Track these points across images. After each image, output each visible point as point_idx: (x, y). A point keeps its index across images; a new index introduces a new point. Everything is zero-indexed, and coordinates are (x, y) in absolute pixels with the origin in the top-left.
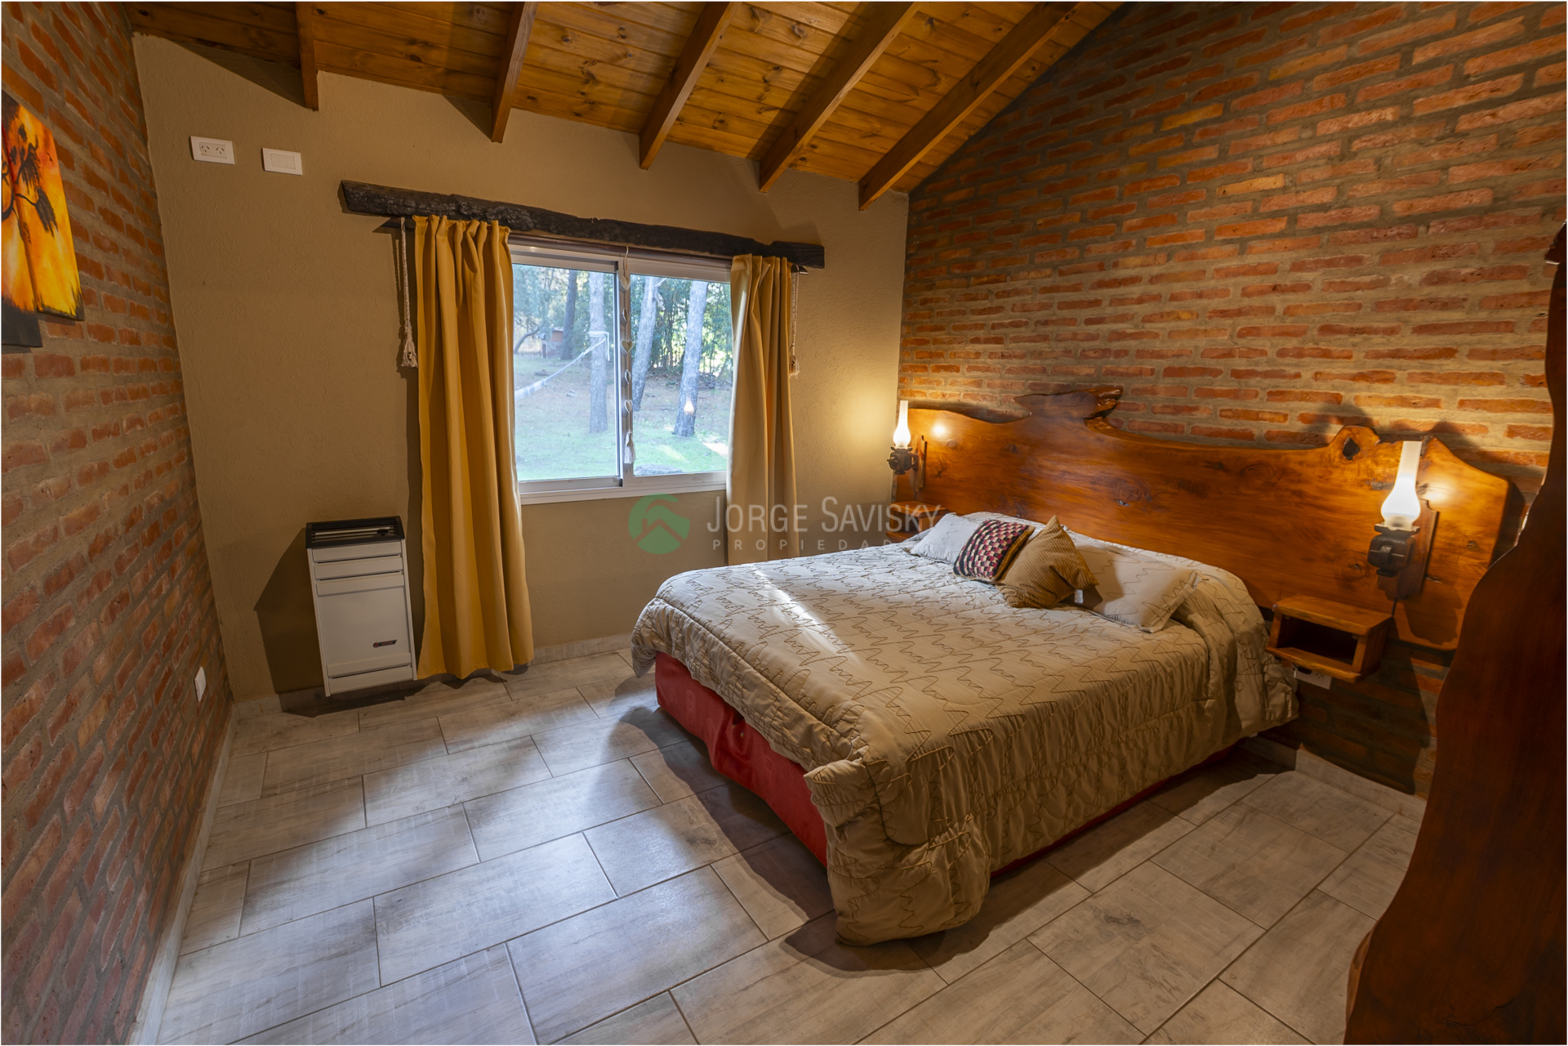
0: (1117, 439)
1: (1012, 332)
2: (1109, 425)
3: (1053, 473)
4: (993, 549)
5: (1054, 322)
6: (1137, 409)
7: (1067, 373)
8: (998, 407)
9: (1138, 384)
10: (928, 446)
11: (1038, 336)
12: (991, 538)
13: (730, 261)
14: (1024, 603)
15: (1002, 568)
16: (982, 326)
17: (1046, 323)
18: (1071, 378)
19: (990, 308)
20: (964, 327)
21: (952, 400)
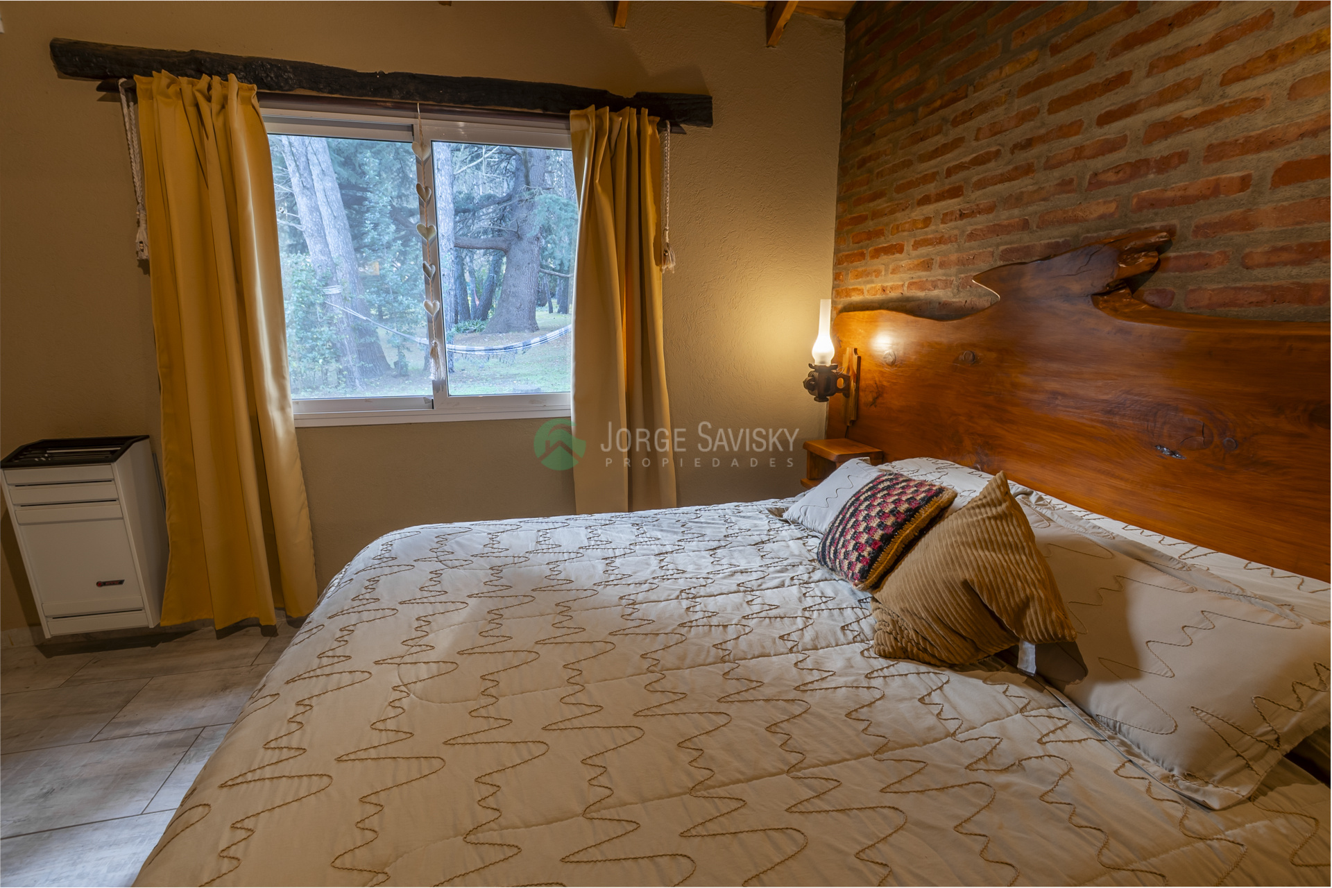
0: (1157, 327)
1: (975, 174)
2: (1145, 302)
3: (1036, 397)
4: (869, 530)
5: (1042, 139)
6: (1207, 266)
7: (1065, 222)
8: (954, 296)
9: (1210, 213)
10: (863, 363)
11: (1016, 169)
12: (869, 508)
13: (567, 118)
14: (904, 650)
15: (879, 568)
16: (933, 177)
17: (1029, 144)
18: (1071, 229)
19: (944, 145)
20: (911, 185)
21: (894, 294)
